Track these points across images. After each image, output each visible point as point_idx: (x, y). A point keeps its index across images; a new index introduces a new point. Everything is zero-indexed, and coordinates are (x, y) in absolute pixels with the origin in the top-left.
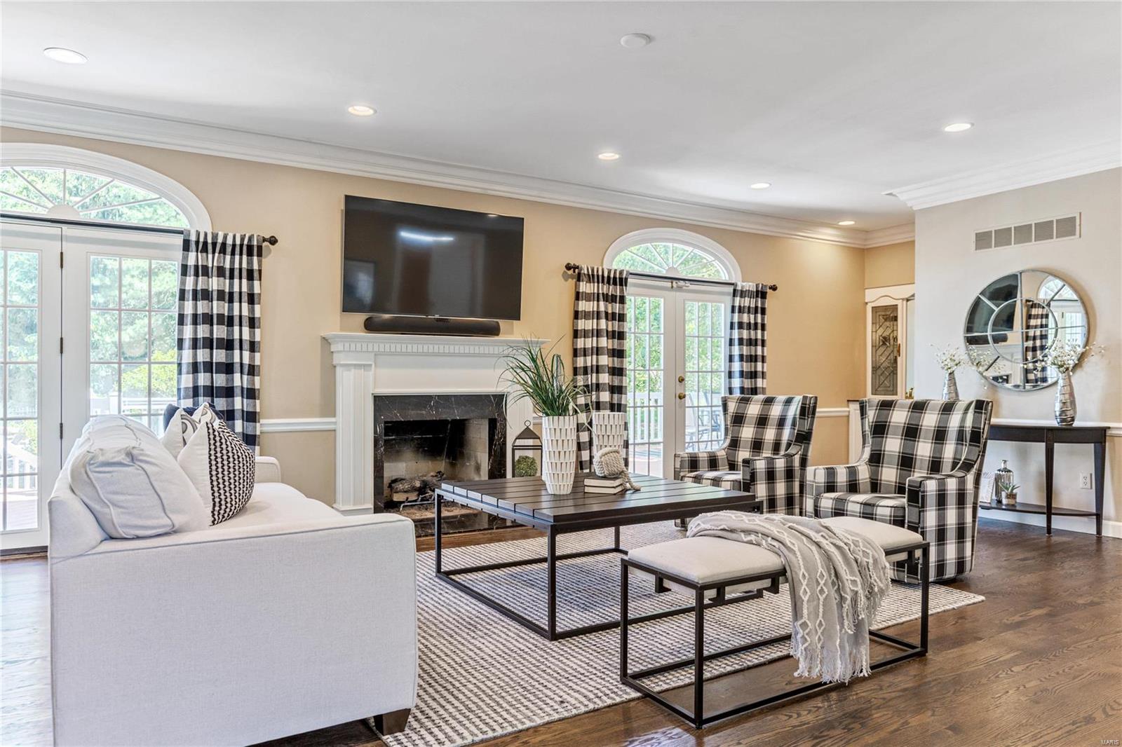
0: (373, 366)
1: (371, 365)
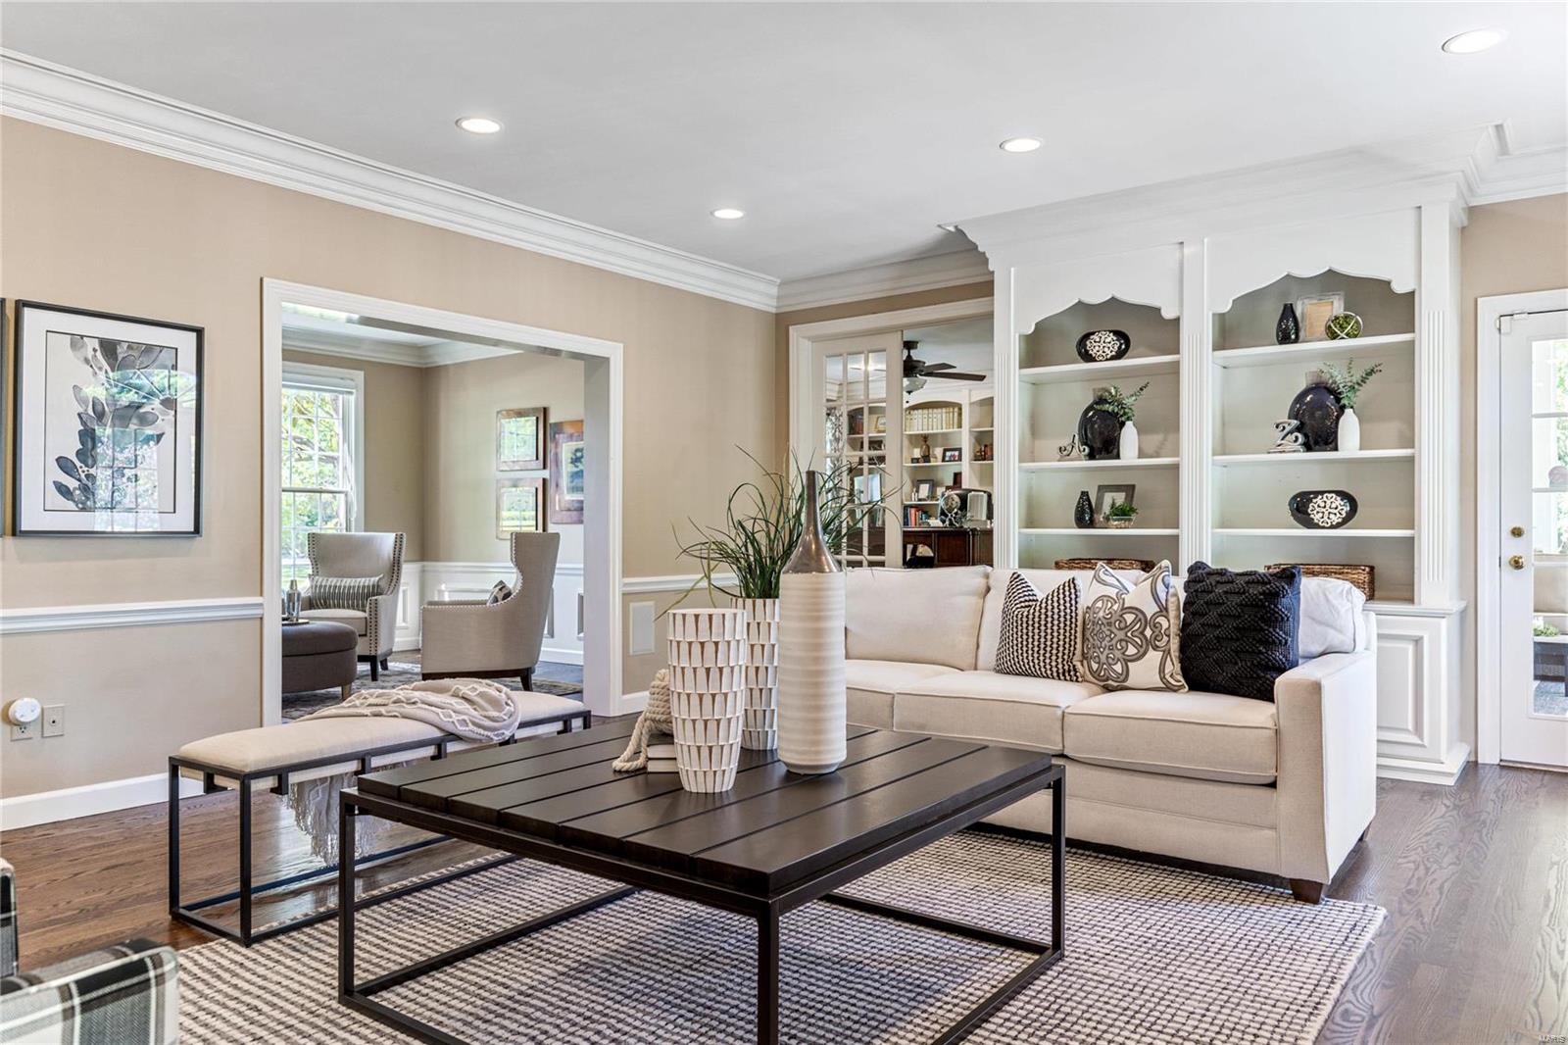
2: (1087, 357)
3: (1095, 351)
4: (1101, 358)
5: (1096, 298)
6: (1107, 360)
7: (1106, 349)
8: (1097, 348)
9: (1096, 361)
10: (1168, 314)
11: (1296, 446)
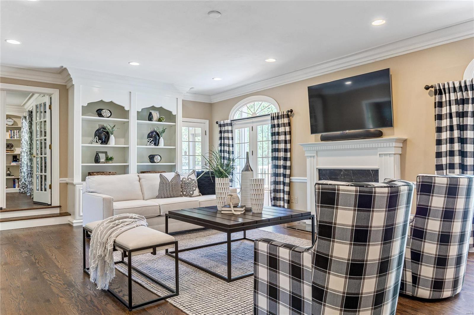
0: (316, 157)
1: (315, 156)
2: (100, 115)
3: (104, 114)
4: (105, 117)
5: (107, 100)
6: (107, 117)
7: (107, 115)
8: (105, 114)
9: (104, 117)
10: (127, 108)
11: (153, 144)
